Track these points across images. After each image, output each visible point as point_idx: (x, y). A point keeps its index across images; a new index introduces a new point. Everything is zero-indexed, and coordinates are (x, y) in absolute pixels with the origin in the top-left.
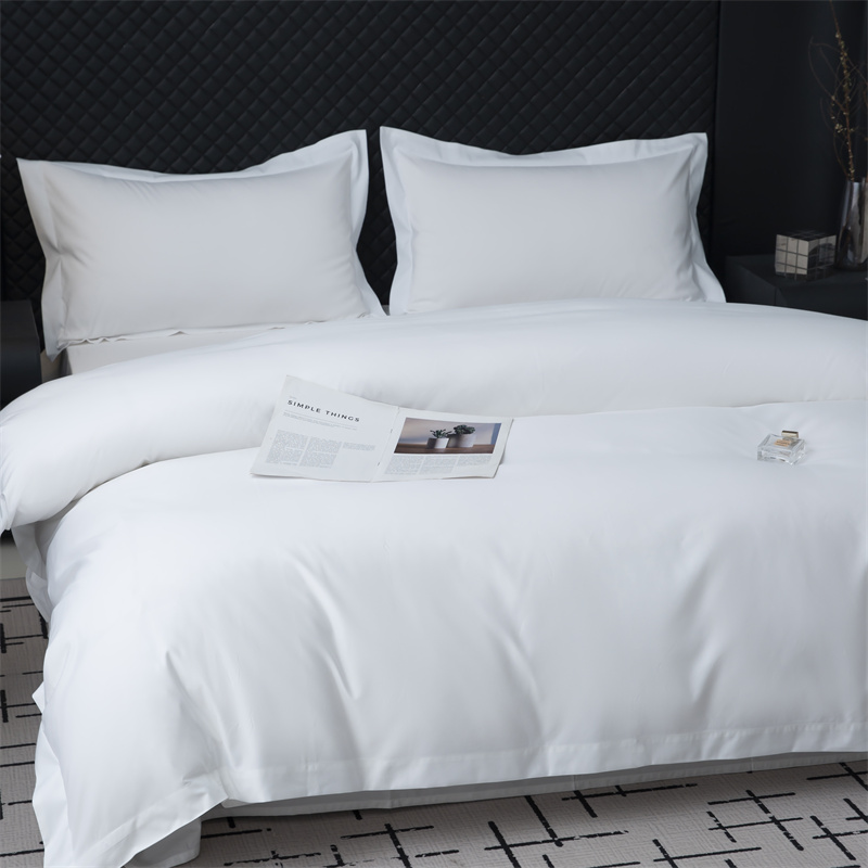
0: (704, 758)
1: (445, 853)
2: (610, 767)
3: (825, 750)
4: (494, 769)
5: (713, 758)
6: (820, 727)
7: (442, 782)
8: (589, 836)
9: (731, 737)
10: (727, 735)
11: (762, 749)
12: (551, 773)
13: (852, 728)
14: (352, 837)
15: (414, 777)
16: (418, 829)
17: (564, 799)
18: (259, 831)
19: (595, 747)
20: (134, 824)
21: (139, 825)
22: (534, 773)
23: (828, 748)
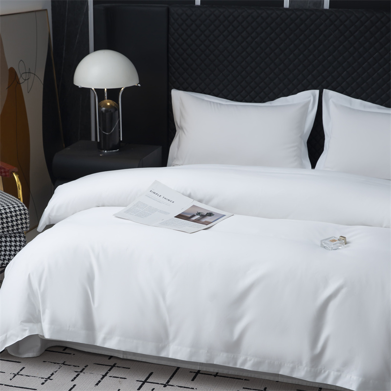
0: (238, 366)
1: (121, 378)
2: (194, 360)
3: (294, 376)
4: (145, 348)
5: (242, 368)
6: (291, 365)
7: (123, 348)
8: (179, 387)
9: (250, 360)
10: (248, 359)
11: (264, 369)
12: (170, 357)
13: (305, 369)
14: (98, 364)
15: (113, 344)
16: (124, 368)
17: (191, 372)
18: (71, 354)
19: (189, 350)
20: (6, 336)
21: (8, 336)
22: (163, 355)
23: (295, 376)
